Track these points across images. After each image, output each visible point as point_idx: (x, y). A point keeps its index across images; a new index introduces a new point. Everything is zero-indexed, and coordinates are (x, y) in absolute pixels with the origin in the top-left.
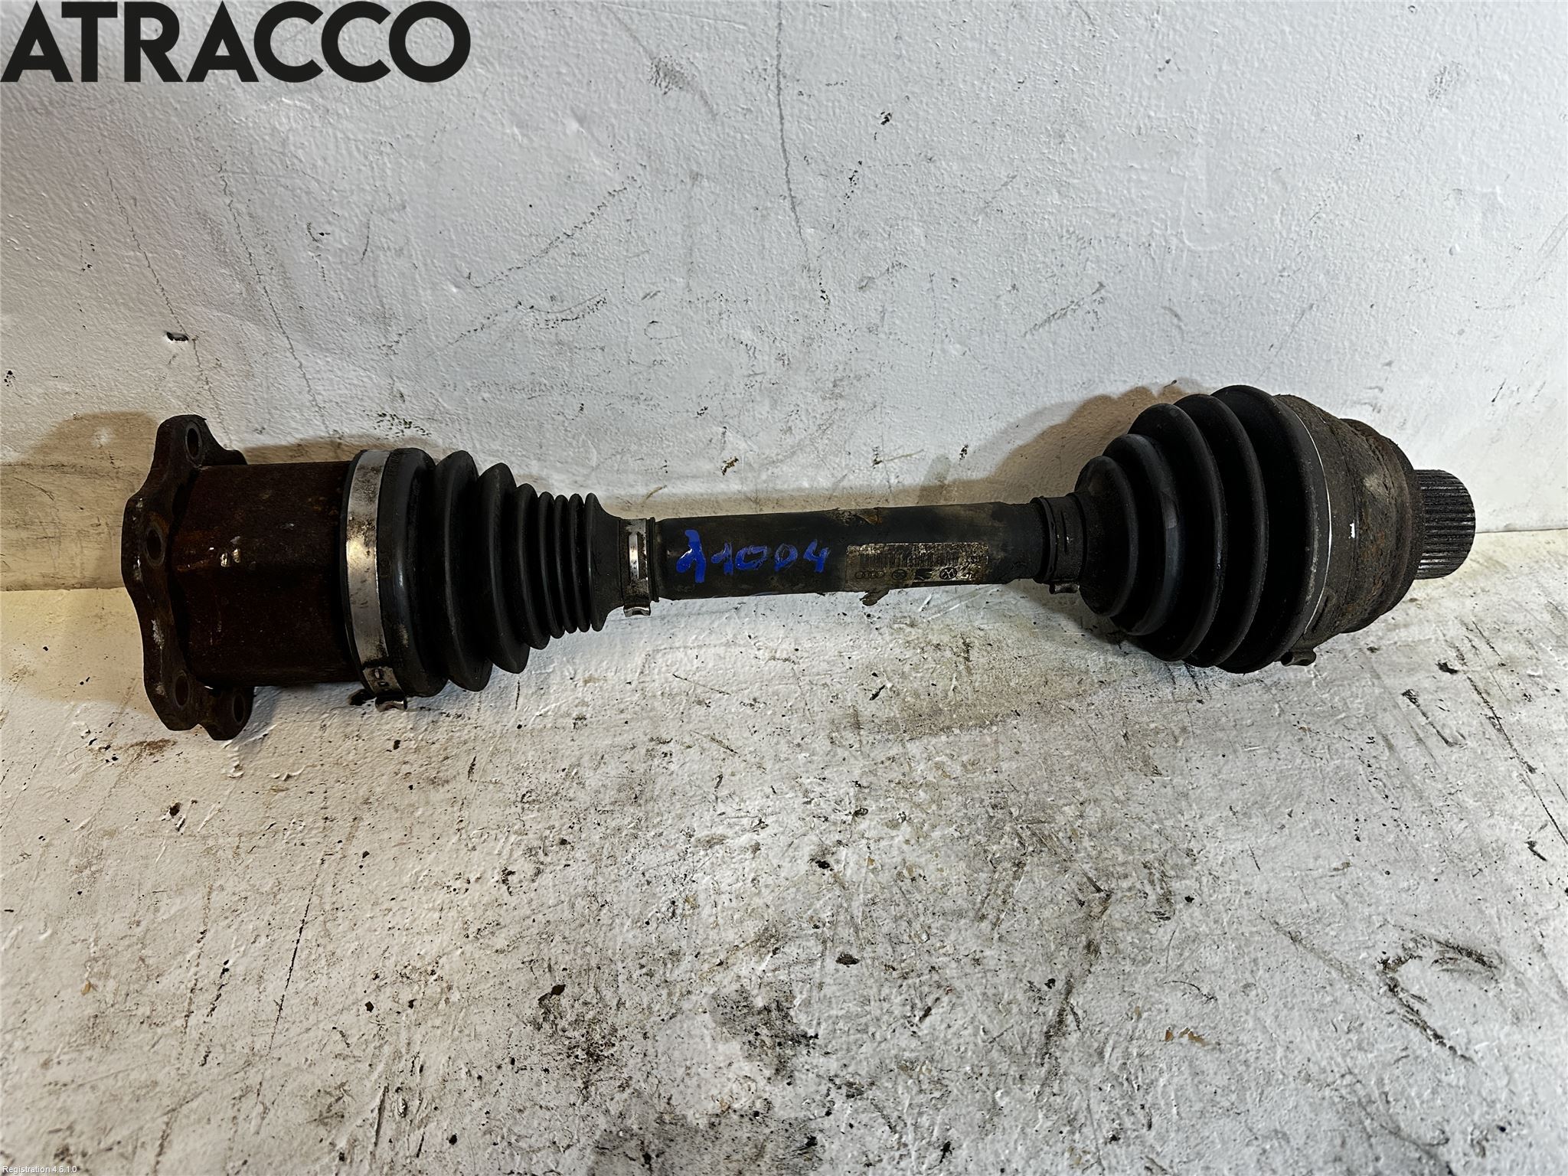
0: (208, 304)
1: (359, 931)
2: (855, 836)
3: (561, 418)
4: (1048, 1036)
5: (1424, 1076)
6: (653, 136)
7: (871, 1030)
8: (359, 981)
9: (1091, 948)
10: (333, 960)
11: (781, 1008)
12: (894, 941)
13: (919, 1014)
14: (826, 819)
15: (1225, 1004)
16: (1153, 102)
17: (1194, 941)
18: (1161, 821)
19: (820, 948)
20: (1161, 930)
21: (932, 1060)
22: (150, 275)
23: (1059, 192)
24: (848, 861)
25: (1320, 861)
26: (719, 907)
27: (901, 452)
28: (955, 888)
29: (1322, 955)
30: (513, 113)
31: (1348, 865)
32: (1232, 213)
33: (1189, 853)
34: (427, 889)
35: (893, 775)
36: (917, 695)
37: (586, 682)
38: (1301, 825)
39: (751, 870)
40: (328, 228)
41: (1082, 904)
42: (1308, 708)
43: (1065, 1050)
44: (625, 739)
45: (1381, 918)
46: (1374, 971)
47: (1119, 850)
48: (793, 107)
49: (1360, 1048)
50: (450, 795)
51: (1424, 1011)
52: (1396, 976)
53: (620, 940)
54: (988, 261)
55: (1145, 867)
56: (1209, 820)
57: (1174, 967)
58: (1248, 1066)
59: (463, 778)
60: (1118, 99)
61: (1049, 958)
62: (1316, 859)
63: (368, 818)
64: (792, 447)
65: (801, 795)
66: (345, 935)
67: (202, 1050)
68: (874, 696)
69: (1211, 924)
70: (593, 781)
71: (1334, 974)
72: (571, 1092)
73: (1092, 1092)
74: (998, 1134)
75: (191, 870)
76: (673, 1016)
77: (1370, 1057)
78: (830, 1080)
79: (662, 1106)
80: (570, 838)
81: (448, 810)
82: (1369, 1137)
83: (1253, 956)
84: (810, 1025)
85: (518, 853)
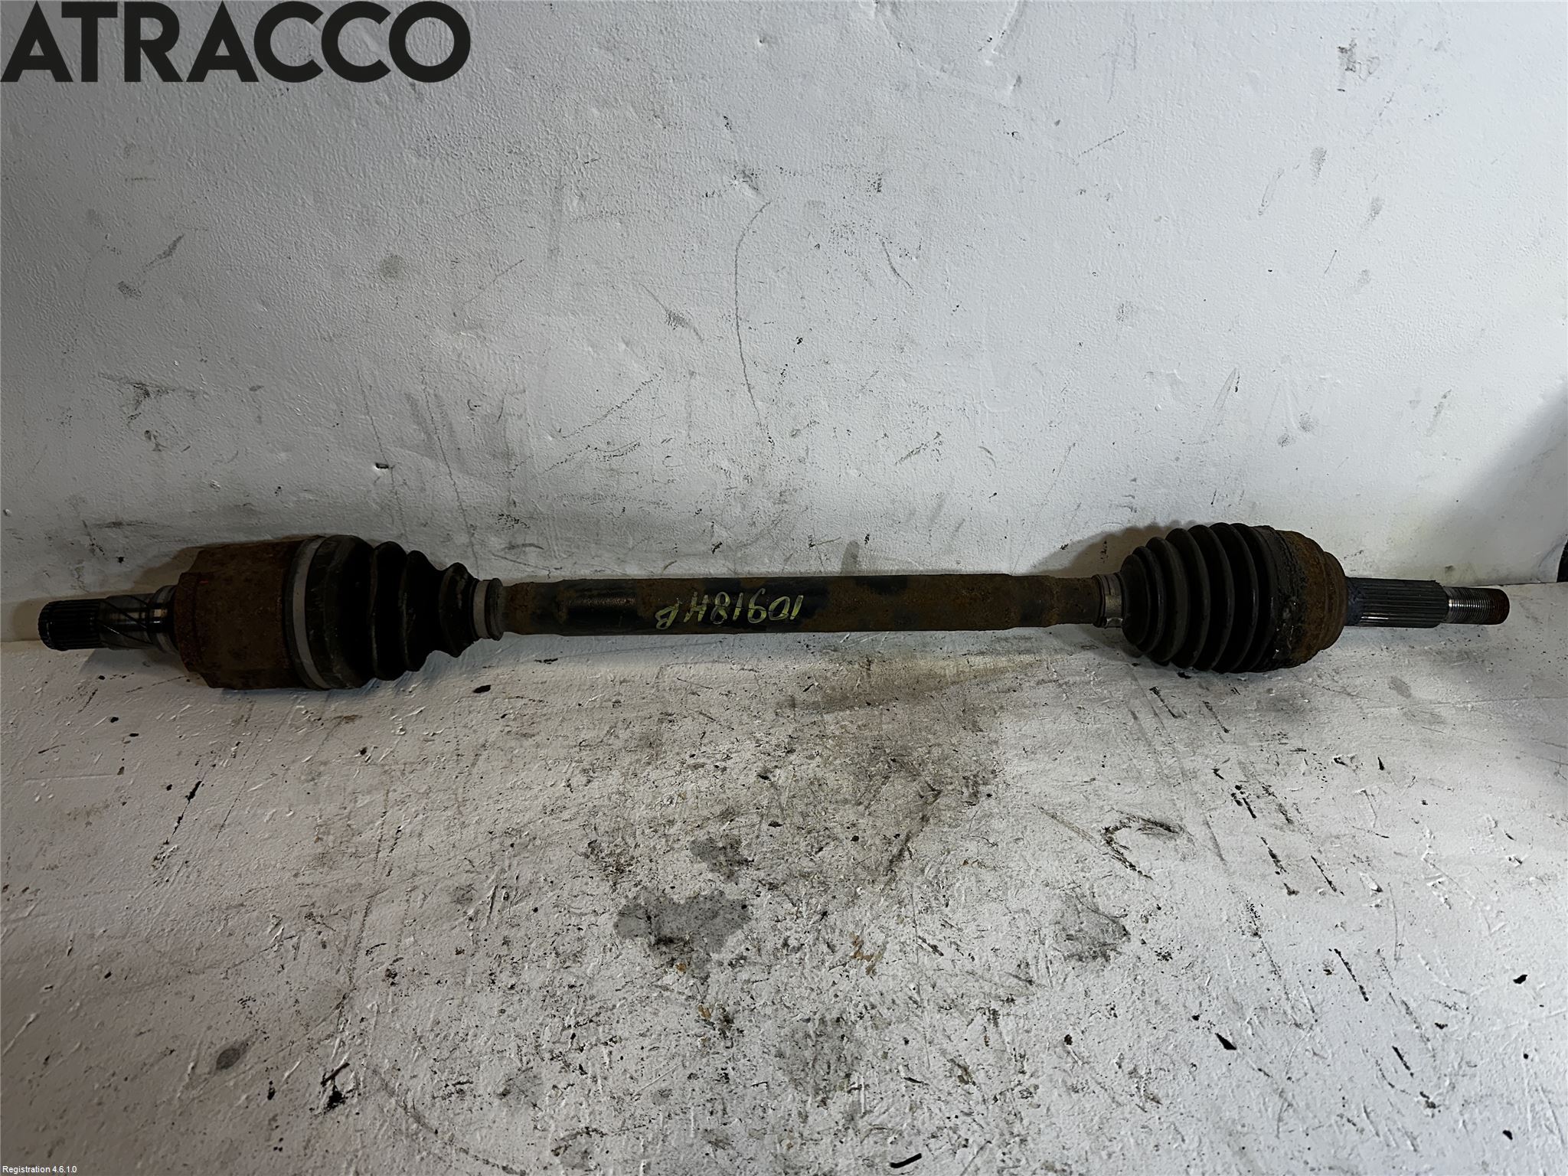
0: (404, 447)
2: (786, 764)
4: (891, 862)
5: (1119, 885)
6: (668, 351)
8: (480, 836)
9: (925, 819)
10: (463, 825)
11: (732, 848)
13: (816, 850)
14: (769, 755)
15: (1003, 848)
16: (953, 328)
17: (989, 816)
18: (978, 755)
19: (759, 819)
20: (969, 811)
21: (821, 873)
22: (372, 429)
23: (905, 380)
24: (780, 776)
25: (1076, 777)
26: (699, 799)
27: (826, 539)
28: (845, 790)
29: (1069, 826)
30: (588, 339)
33: (994, 772)
35: (812, 732)
36: (834, 690)
37: (621, 683)
38: (1068, 758)
39: (720, 780)
40: (480, 403)
43: (901, 868)
44: (645, 713)
45: (1109, 807)
46: (1099, 833)
47: (950, 770)
48: (746, 335)
49: (1082, 871)
51: (1126, 853)
52: (1113, 836)
53: (638, 815)
54: (867, 420)
55: (964, 778)
56: (1009, 755)
57: (974, 830)
58: (1011, 877)
62: (1074, 776)
65: (754, 742)
66: (470, 813)
67: (387, 869)
68: (806, 690)
69: (1001, 808)
70: (624, 734)
71: (1073, 834)
72: (606, 887)
73: (915, 889)
74: (856, 908)
75: (376, 782)
76: (668, 851)
77: (1087, 875)
78: (760, 881)
79: (660, 893)
80: (609, 764)
81: (534, 750)
82: (1079, 913)
83: (1024, 824)
84: (750, 856)
85: (577, 772)
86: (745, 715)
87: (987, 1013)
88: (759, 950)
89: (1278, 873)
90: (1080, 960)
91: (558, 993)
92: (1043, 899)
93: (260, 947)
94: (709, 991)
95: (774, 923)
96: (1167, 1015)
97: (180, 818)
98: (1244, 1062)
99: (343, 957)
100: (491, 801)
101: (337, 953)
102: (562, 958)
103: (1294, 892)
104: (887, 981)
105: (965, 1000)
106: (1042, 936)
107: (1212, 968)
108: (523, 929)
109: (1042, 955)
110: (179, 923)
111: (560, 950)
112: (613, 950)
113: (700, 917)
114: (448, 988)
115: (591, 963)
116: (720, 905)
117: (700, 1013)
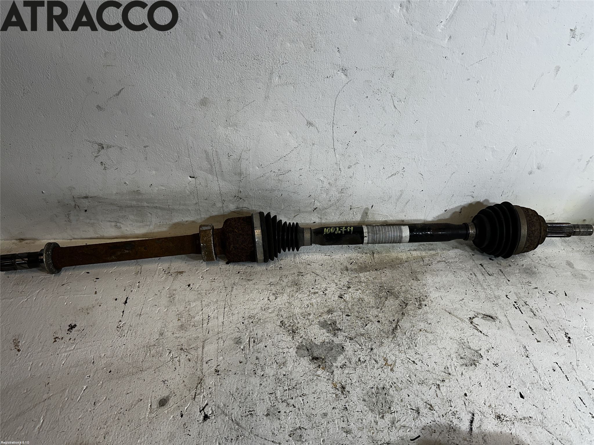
0: (201, 170)
1: (238, 309)
2: (348, 292)
3: (277, 197)
4: (393, 330)
5: (477, 339)
6: (305, 136)
7: (354, 328)
8: (240, 318)
9: (403, 314)
10: (233, 314)
11: (334, 323)
12: (358, 312)
13: (365, 325)
14: (341, 289)
15: (433, 325)
16: (414, 128)
17: (426, 313)
18: (419, 290)
19: (342, 313)
20: (419, 311)
21: (368, 334)
22: (190, 163)
23: (394, 148)
24: (347, 297)
25: (457, 298)
26: (318, 305)
27: (356, 207)
28: (372, 302)
29: (456, 317)
30: (276, 131)
31: (463, 299)
32: (433, 152)
33: (426, 296)
35: (356, 280)
36: (361, 264)
38: (453, 291)
39: (325, 298)
40: (232, 154)
41: (401, 306)
42: (456, 267)
43: (397, 332)
44: (292, 272)
45: (470, 310)
46: (468, 319)
47: (409, 296)
48: (335, 130)
49: (463, 333)
51: (478, 327)
52: (472, 320)
53: (297, 311)
54: (378, 162)
55: (415, 298)
56: (431, 290)
57: (422, 318)
58: (438, 336)
61: (393, 316)
63: (235, 287)
64: (331, 205)
65: (335, 284)
66: (235, 310)
67: (208, 331)
68: (351, 264)
69: (431, 310)
70: (286, 280)
71: (458, 320)
72: (290, 338)
73: (403, 340)
74: (383, 347)
75: (196, 297)
76: (310, 325)
77: (465, 335)
78: (346, 337)
79: (310, 341)
80: (282, 292)
81: (253, 286)
82: (464, 349)
83: (440, 316)
84: (341, 327)
85: (271, 294)
86: (329, 273)
87: (436, 385)
88: (350, 362)
89: (533, 335)
90: (466, 366)
91: (280, 378)
92: (451, 344)
93: (165, 361)
94: (335, 377)
95: (354, 352)
96: (499, 386)
97: (123, 312)
98: (528, 402)
99: (198, 365)
100: (241, 305)
101: (195, 363)
102: (279, 364)
103: (538, 341)
104: (398, 374)
105: (427, 381)
106: (452, 357)
107: (513, 369)
108: (263, 354)
109: (452, 365)
110: (132, 352)
111: (278, 361)
112: (297, 362)
113: (326, 350)
114: (239, 376)
115: (290, 366)
116: (333, 345)
117: (333, 385)
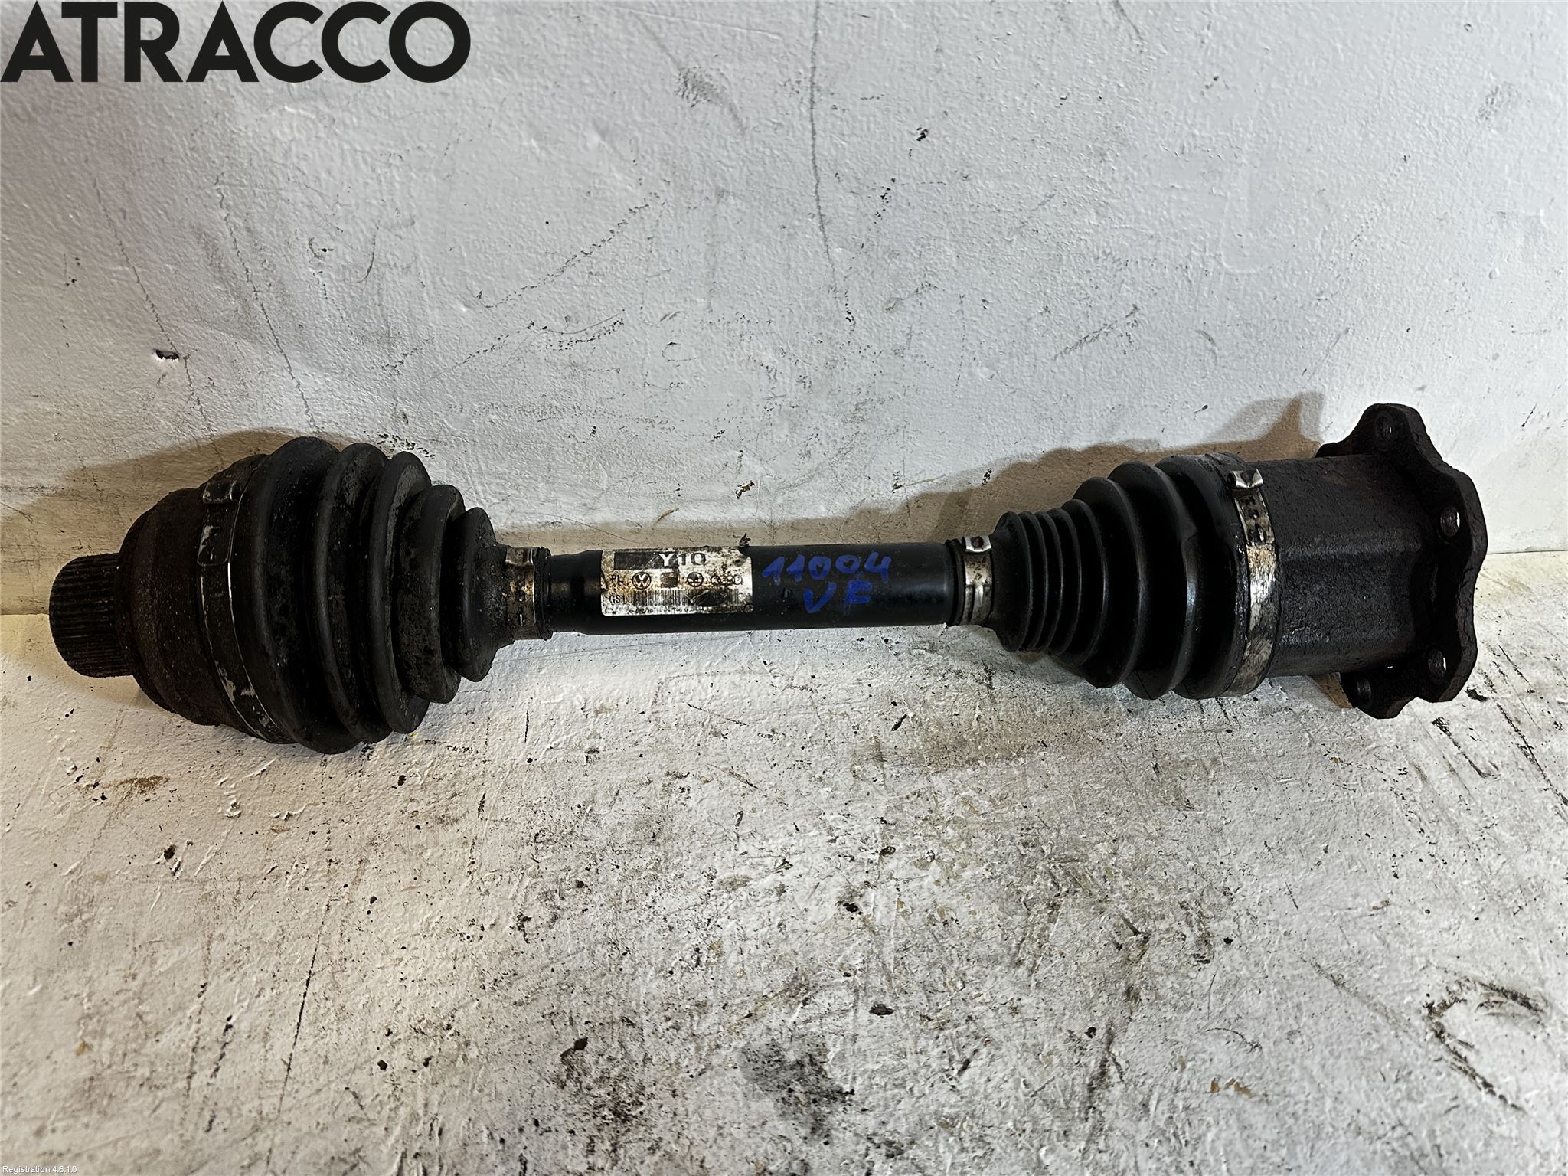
0: (202, 321)
1: (370, 983)
2: (884, 877)
3: (571, 441)
4: (1091, 1089)
5: (1475, 1127)
6: (679, 151)
7: (909, 1084)
9: (1131, 994)
11: (813, 1062)
12: (929, 990)
13: (958, 1067)
14: (853, 859)
15: (1270, 1053)
16: (1198, 120)
17: (1235, 985)
18: (1196, 858)
19: (852, 997)
20: (1201, 974)
22: (139, 291)
23: (1097, 213)
24: (877, 903)
25: (1359, 900)
26: (745, 954)
27: (922, 477)
28: (989, 932)
29: (1367, 1000)
30: (531, 125)
31: (1387, 903)
32: (1272, 235)
33: (1226, 891)
34: (439, 936)
36: (939, 725)
37: (597, 712)
38: (1338, 861)
39: (777, 914)
40: (332, 245)
41: (1119, 947)
42: (1338, 738)
43: (1109, 1104)
45: (1423, 960)
46: (1419, 1016)
47: (1155, 889)
48: (826, 122)
49: (1410, 1098)
50: (460, 835)
51: (1471, 1057)
52: (1442, 1021)
53: (643, 991)
54: (1021, 283)
55: (1182, 907)
56: (1244, 857)
57: (1217, 1014)
58: (1297, 1119)
59: (473, 815)
60: (1162, 117)
62: (1355, 897)
63: (374, 861)
64: (810, 471)
65: (825, 833)
68: (896, 727)
69: (1252, 967)
71: (1379, 1019)
73: (1139, 1149)
75: (189, 917)
76: (702, 1072)
77: (1420, 1107)
78: (869, 1139)
83: (1296, 1001)
84: (846, 1080)
85: (534, 897)
86: (803, 775)
